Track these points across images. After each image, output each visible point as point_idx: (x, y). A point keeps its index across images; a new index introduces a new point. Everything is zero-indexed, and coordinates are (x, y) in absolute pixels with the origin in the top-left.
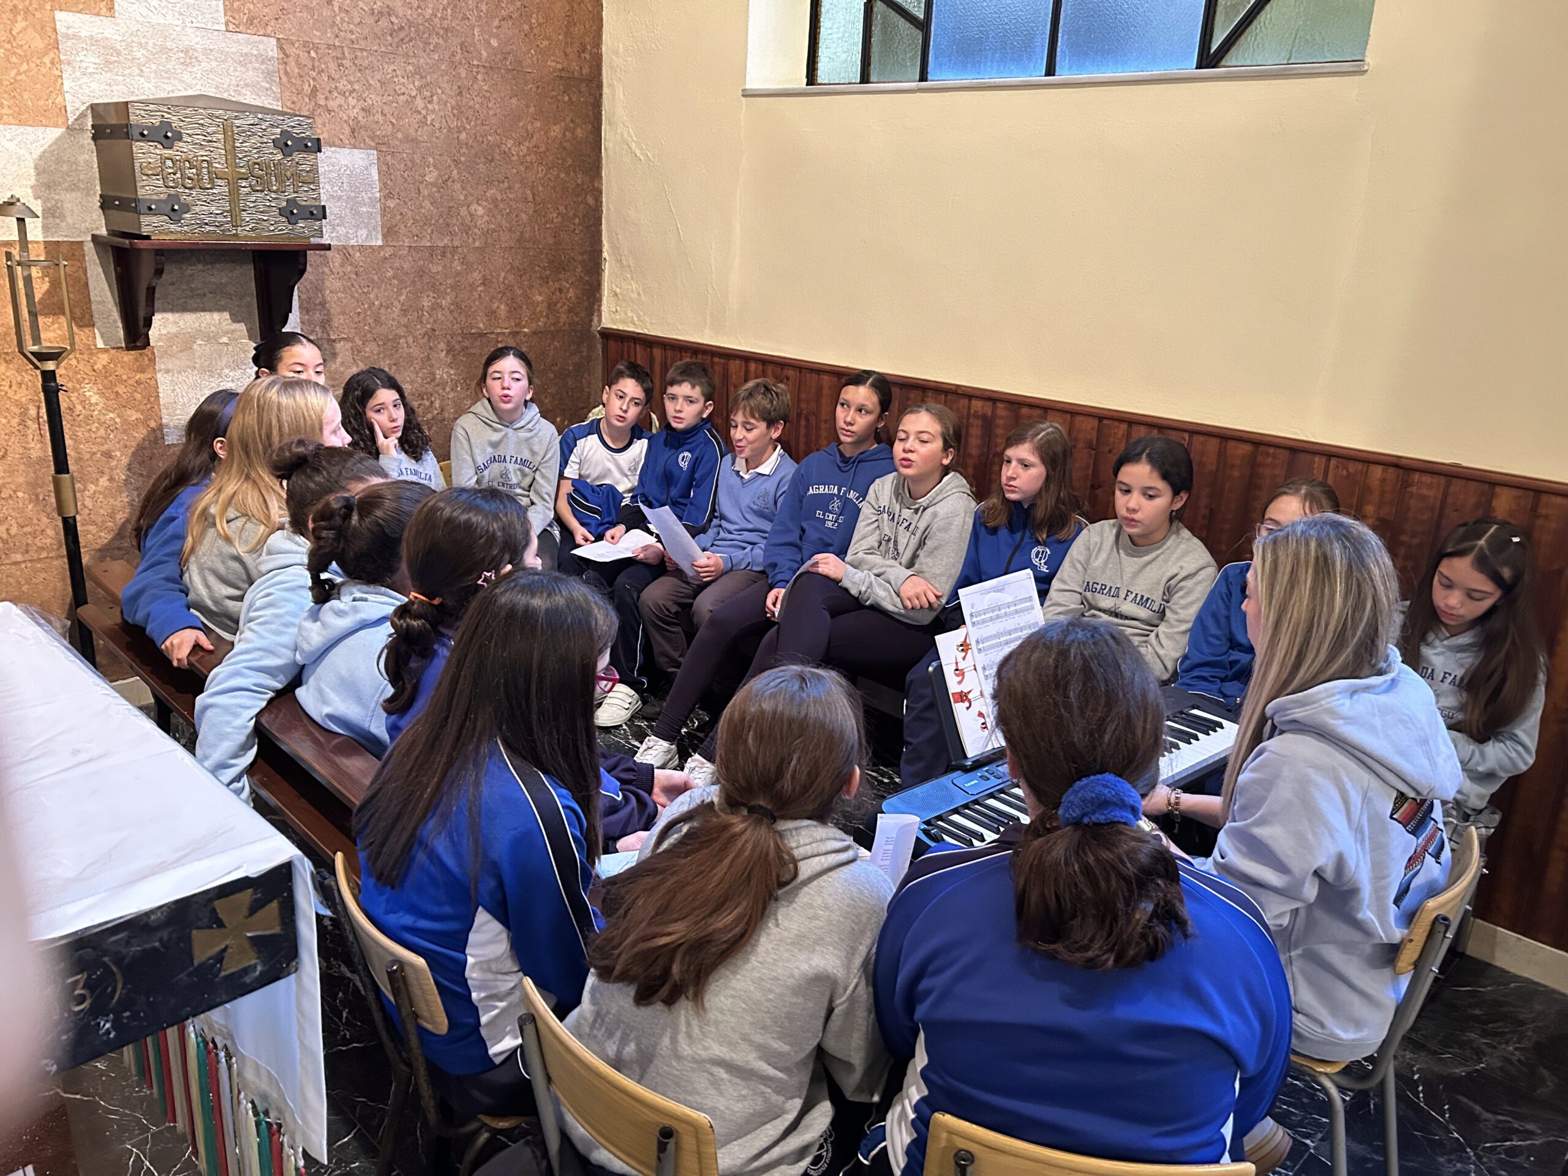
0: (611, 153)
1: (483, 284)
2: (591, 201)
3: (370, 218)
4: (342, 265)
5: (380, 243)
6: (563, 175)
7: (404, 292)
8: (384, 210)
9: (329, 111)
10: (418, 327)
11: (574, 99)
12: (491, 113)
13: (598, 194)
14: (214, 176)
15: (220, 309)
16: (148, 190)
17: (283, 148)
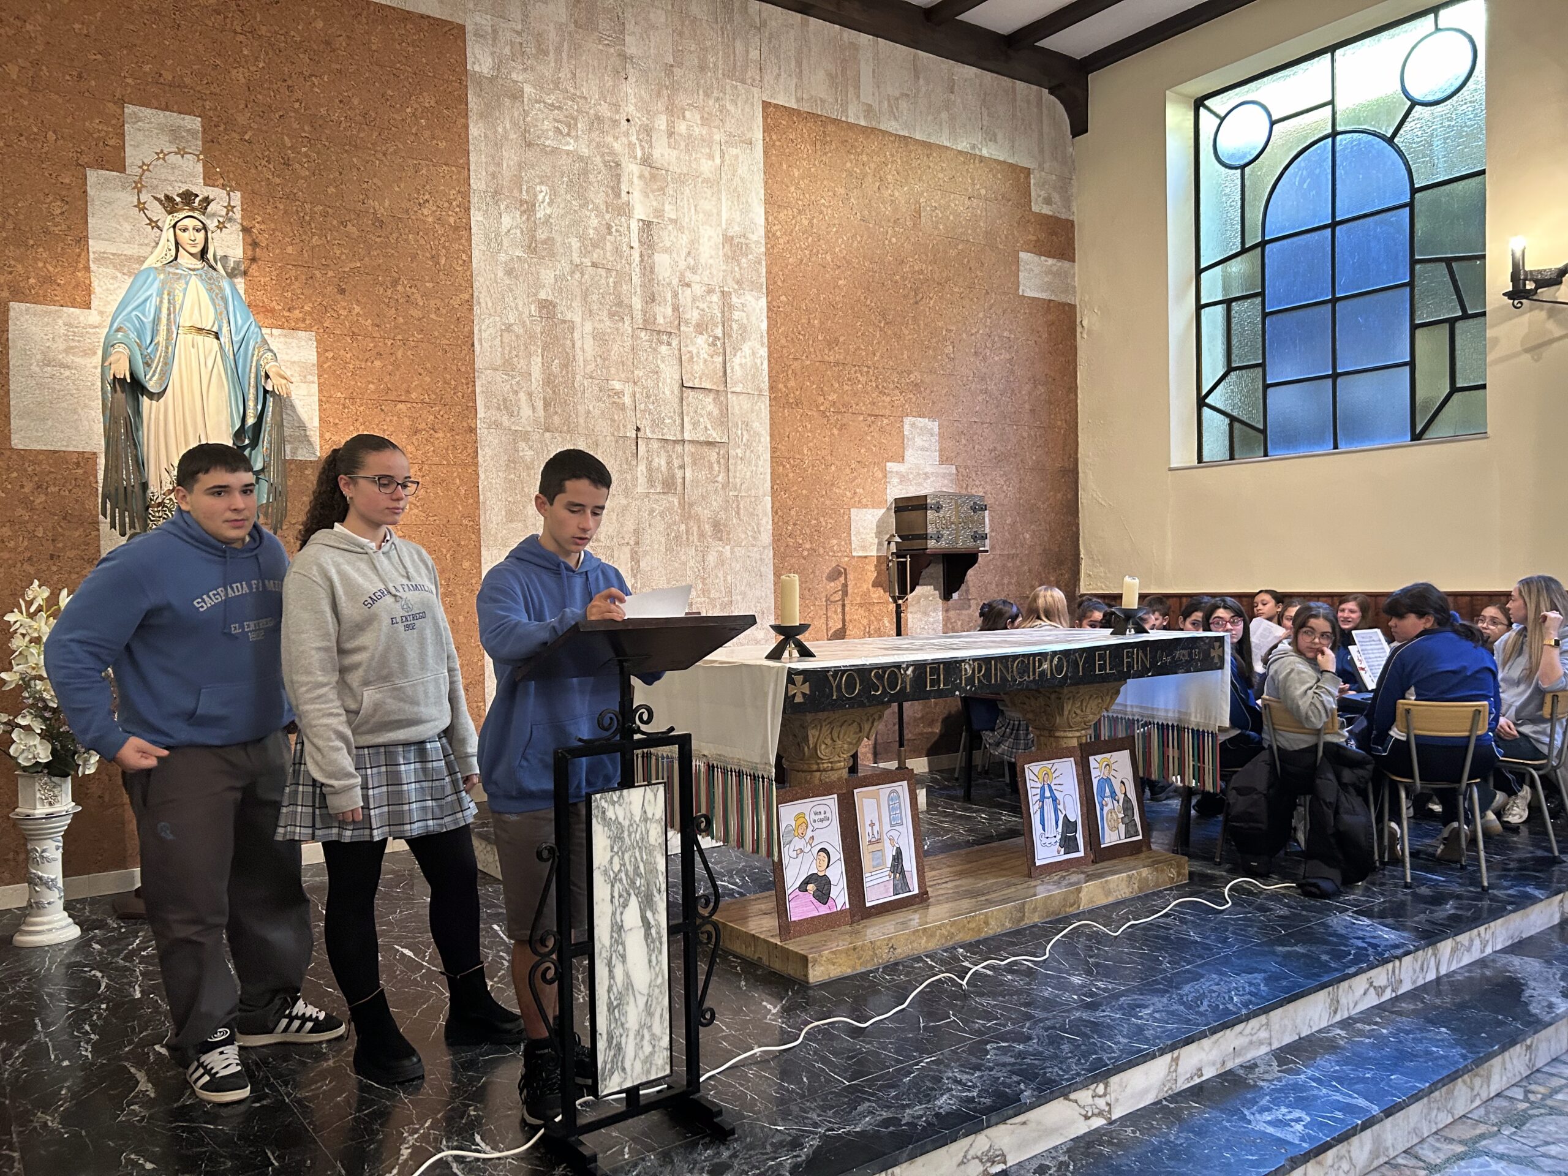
0: (1082, 505)
2: (1074, 529)
6: (1061, 517)
8: (990, 537)
11: (1067, 480)
12: (1033, 490)
13: (1077, 525)
14: (951, 523)
15: (930, 584)
16: (931, 530)
17: (974, 509)
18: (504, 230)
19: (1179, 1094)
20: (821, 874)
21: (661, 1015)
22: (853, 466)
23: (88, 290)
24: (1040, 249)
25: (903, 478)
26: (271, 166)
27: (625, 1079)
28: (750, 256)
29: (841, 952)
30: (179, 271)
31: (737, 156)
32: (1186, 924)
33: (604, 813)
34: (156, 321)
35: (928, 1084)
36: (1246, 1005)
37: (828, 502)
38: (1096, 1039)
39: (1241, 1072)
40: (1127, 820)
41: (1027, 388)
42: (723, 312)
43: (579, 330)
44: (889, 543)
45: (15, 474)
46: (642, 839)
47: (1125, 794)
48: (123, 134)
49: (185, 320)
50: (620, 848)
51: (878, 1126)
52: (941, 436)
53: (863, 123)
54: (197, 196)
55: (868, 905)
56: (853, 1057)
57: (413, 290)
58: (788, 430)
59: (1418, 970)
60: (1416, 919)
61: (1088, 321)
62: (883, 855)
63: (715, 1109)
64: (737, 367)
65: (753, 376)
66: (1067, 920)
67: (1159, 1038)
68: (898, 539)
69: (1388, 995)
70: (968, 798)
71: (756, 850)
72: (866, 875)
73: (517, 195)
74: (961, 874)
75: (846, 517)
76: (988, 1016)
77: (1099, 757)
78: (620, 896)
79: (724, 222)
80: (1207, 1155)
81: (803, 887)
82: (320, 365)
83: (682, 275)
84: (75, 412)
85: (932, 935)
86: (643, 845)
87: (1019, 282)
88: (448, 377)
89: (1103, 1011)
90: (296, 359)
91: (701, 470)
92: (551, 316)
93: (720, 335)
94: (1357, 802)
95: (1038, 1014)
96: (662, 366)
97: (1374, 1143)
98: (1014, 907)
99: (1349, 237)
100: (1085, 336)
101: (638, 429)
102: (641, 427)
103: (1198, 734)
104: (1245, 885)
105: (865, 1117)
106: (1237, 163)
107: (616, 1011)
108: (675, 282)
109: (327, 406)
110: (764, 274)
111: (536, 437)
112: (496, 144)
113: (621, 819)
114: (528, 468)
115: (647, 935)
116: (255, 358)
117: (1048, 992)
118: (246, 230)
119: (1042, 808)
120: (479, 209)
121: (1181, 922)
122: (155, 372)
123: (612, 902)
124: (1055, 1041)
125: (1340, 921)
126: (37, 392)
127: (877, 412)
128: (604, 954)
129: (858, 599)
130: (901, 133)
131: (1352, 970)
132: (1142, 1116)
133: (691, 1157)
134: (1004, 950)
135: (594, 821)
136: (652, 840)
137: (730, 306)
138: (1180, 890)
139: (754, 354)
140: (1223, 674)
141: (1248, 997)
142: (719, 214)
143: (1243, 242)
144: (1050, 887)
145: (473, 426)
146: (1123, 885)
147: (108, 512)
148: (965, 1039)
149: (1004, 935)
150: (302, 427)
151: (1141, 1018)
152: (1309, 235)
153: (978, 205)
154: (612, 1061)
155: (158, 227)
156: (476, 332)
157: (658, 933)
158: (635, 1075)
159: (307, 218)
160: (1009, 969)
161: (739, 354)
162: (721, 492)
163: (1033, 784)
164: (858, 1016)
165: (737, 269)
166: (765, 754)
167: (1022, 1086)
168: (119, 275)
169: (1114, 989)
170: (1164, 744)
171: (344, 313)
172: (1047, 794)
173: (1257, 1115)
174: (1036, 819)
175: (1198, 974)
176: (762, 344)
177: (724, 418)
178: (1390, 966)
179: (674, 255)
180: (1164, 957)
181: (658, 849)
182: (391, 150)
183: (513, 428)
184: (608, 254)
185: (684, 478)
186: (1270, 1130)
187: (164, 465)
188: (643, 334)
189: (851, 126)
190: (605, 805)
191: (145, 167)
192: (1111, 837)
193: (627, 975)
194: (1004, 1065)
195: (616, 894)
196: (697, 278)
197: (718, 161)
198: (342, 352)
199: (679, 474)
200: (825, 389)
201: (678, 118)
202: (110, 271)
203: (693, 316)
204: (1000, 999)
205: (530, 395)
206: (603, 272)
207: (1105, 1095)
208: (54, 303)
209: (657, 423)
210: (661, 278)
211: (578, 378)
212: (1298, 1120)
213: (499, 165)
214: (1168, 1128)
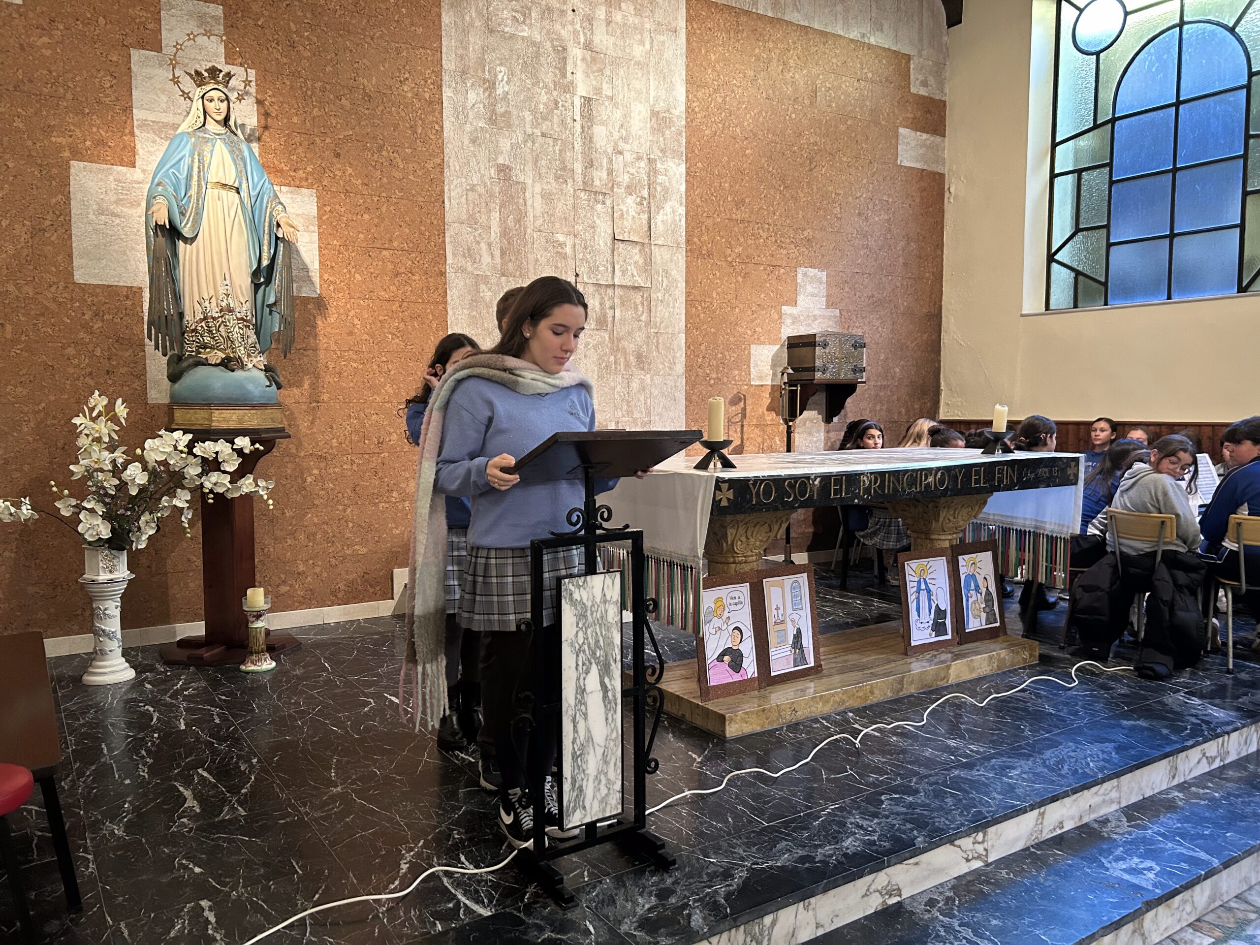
0: (944, 345)
2: (937, 365)
6: (927, 355)
11: (932, 323)
12: (903, 331)
13: (939, 362)
14: (835, 358)
16: (818, 363)
17: (855, 347)
18: (469, 105)
19: (1043, 842)
20: (735, 648)
21: (615, 764)
22: (754, 309)
23: (133, 151)
24: (917, 126)
25: (795, 320)
26: (280, 48)
27: (585, 815)
28: (673, 129)
29: (753, 712)
30: (206, 136)
31: (663, 43)
32: (1041, 698)
33: (571, 594)
34: (189, 177)
35: (834, 827)
36: (1101, 770)
37: (731, 339)
38: (974, 794)
39: (1096, 826)
40: (987, 610)
41: (902, 244)
42: (649, 176)
43: (531, 191)
44: (783, 374)
45: (77, 304)
46: (602, 617)
47: (987, 588)
48: (160, 20)
49: (212, 177)
50: (584, 624)
51: (795, 862)
52: (828, 284)
53: (770, 15)
54: (221, 71)
55: (773, 674)
56: (769, 802)
57: (396, 155)
58: (700, 277)
59: (1242, 743)
60: (1240, 700)
61: (955, 188)
62: (786, 634)
63: (659, 843)
64: (659, 223)
65: (673, 231)
66: (938, 692)
67: (1029, 796)
68: (790, 371)
69: (1217, 764)
70: (843, 587)
71: (684, 628)
72: (772, 650)
73: (481, 75)
74: (847, 650)
75: (747, 352)
76: (879, 771)
77: (966, 557)
78: (584, 664)
79: (651, 99)
80: (1073, 897)
81: (720, 658)
82: (320, 217)
83: (616, 144)
84: (125, 254)
85: (827, 701)
86: (602, 621)
87: (897, 154)
88: (423, 229)
89: (978, 770)
90: (299, 212)
91: (628, 310)
92: (508, 178)
93: (646, 196)
94: (1190, 600)
95: (923, 771)
96: (598, 222)
97: (1212, 889)
98: (894, 680)
99: (1191, 115)
100: (952, 200)
101: (577, 275)
102: (580, 273)
103: (1052, 540)
104: (1088, 667)
105: (784, 854)
106: (1093, 50)
107: (579, 759)
108: (610, 150)
109: (326, 251)
110: (684, 144)
111: (494, 280)
112: (464, 31)
113: (585, 600)
114: (488, 307)
115: (605, 697)
116: (269, 210)
117: (928, 752)
118: (259, 102)
119: (918, 598)
120: (450, 87)
121: (1036, 697)
122: (188, 220)
123: (577, 669)
124: (939, 795)
125: (1175, 699)
126: (94, 236)
127: (775, 263)
128: (570, 713)
129: (755, 421)
130: (802, 23)
131: (1190, 743)
132: (1014, 861)
133: (640, 882)
134: (887, 715)
135: (563, 601)
136: (610, 619)
137: (656, 172)
138: (1032, 669)
139: (674, 212)
140: (1076, 489)
141: (1102, 763)
142: (648, 92)
143: (1095, 120)
144: (925, 664)
145: (443, 270)
146: (985, 664)
147: (153, 337)
148: (860, 791)
149: (886, 702)
150: (305, 269)
151: (1011, 778)
152: (1155, 113)
153: (865, 86)
154: (575, 800)
155: (189, 98)
156: (446, 191)
157: (614, 696)
158: (593, 812)
159: (309, 93)
160: (894, 732)
161: (661, 212)
162: (644, 330)
163: (912, 578)
164: (769, 767)
165: (661, 139)
166: (694, 549)
167: (915, 833)
168: (158, 139)
169: (985, 752)
170: (1021, 548)
171: (339, 173)
172: (923, 586)
173: (1114, 864)
174: (913, 607)
175: (1056, 741)
176: (681, 204)
177: (648, 266)
178: (1220, 740)
179: (610, 127)
180: (1025, 726)
181: (615, 626)
182: (377, 35)
183: (475, 272)
184: (555, 126)
185: (614, 317)
186: (1126, 877)
187: (197, 298)
188: (582, 194)
189: (761, 17)
190: (572, 588)
191: (178, 47)
192: (975, 623)
193: (588, 730)
194: (898, 814)
195: (580, 663)
196: (628, 147)
197: (648, 46)
198: (337, 207)
199: (610, 313)
200: (733, 242)
201: (616, 9)
202: (151, 136)
203: (625, 179)
204: (889, 757)
205: (489, 245)
206: (551, 141)
207: (983, 842)
208: (106, 162)
209: (594, 270)
210: (598, 147)
211: (529, 231)
212: (1150, 869)
213: (466, 48)
214: (1037, 871)
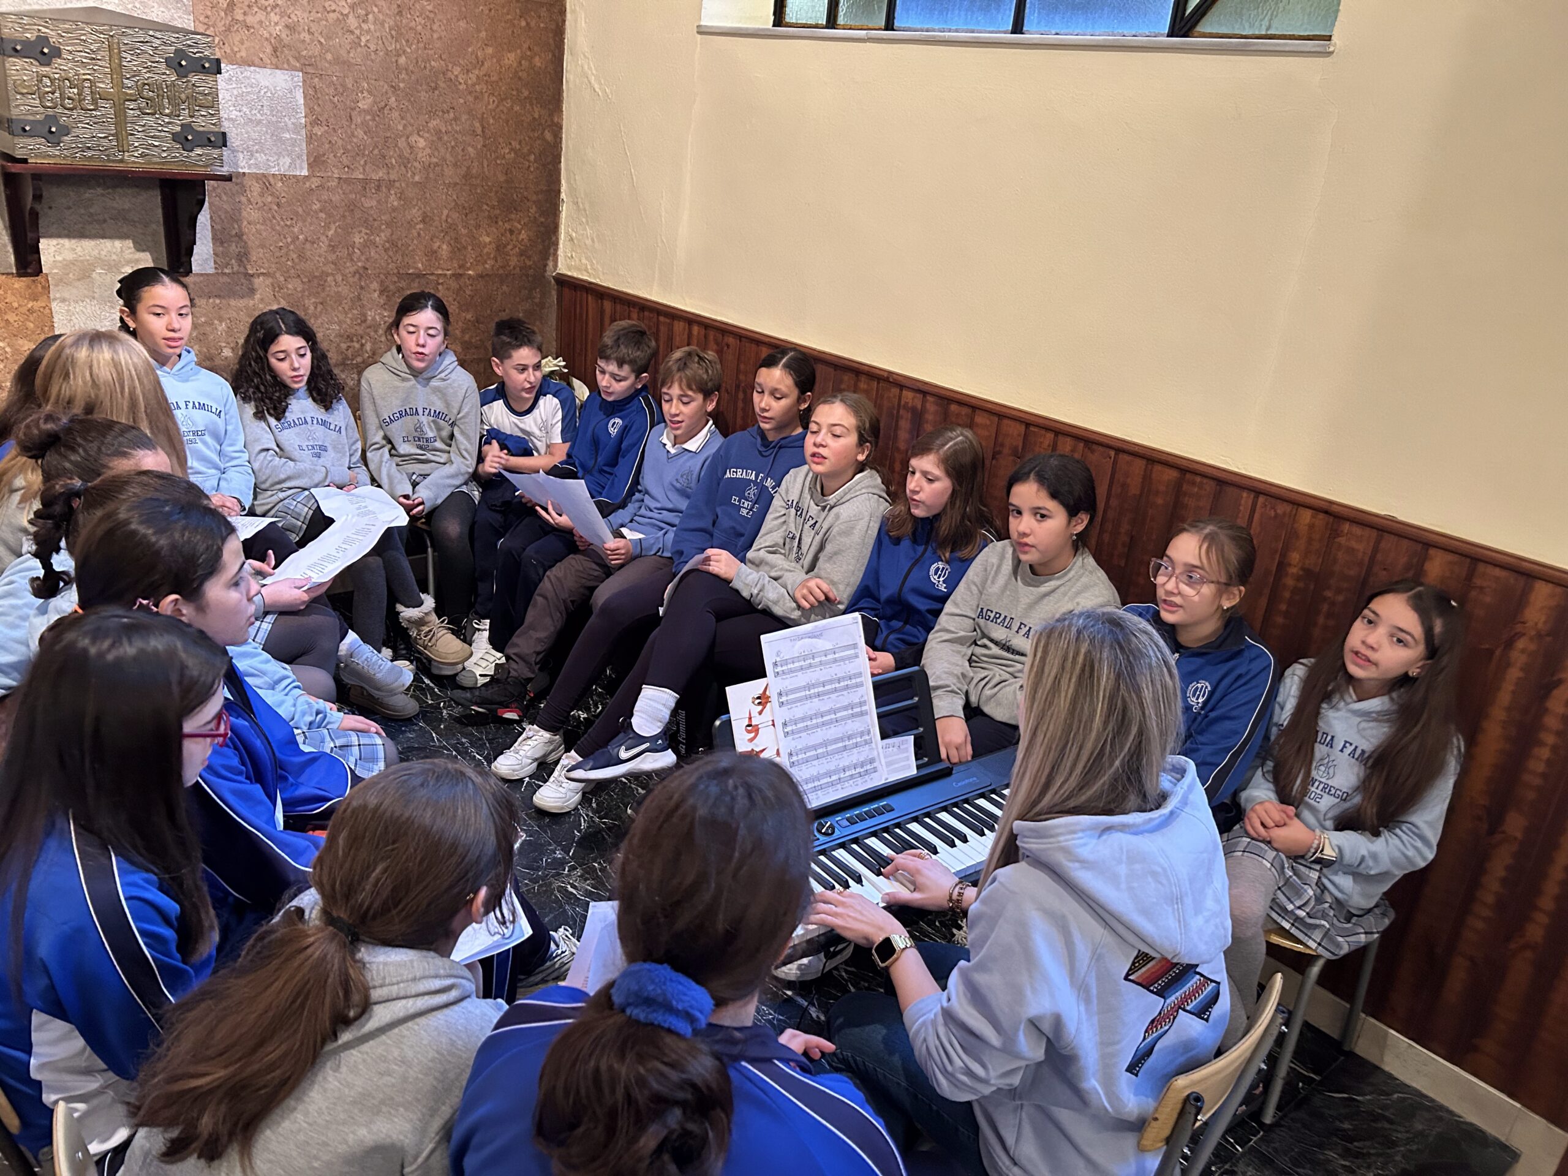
0: (571, 85)
1: (423, 221)
2: (548, 136)
3: (293, 145)
4: (262, 195)
5: (305, 173)
6: (517, 108)
7: (333, 227)
8: (310, 138)
9: (248, 28)
10: (348, 264)
11: (533, 24)
12: (435, 36)
13: (557, 129)
14: (98, 97)
15: (122, 237)
16: (22, 110)
17: (177, 68)
